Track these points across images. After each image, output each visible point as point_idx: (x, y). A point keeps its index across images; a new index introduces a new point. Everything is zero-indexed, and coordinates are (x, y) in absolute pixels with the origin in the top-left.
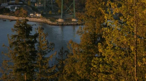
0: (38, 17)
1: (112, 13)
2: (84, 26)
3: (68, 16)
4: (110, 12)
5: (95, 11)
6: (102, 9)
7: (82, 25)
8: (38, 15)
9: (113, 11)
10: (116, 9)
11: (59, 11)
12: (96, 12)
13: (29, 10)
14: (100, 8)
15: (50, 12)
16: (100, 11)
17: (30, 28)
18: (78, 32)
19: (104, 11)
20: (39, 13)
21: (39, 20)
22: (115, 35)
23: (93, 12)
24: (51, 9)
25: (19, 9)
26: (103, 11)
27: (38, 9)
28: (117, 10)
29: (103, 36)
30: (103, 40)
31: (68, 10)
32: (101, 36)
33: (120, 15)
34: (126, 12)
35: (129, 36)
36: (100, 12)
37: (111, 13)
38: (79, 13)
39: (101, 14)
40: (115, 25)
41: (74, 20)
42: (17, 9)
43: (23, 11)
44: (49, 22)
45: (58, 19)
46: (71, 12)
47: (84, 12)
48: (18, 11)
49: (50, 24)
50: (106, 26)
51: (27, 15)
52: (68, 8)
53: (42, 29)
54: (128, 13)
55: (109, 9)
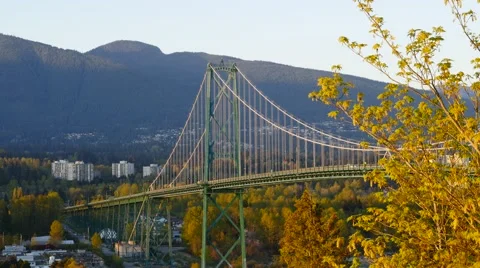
5: (310, 265)
6: (336, 262)
10: (381, 259)
13: (93, 265)
14: (327, 259)
19: (342, 266)
24: (167, 259)
25: (62, 265)
27: (125, 264)
28: (382, 265)
31: (225, 264)
42: (55, 263)
52: (224, 259)
55: (358, 261)
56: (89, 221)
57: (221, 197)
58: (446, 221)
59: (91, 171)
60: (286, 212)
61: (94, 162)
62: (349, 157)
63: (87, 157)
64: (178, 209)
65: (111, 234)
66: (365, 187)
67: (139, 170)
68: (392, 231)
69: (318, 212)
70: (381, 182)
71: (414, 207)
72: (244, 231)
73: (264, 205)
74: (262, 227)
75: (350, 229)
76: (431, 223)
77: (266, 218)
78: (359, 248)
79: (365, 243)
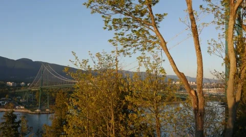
0: (22, 109)
1: (73, 105)
2: (54, 114)
3: (43, 108)
4: (71, 105)
7: (53, 113)
8: (22, 107)
11: (37, 104)
12: (63, 105)
13: (15, 104)
14: (65, 102)
15: (31, 105)
16: (65, 104)
17: (15, 117)
18: (50, 118)
20: (23, 106)
21: (23, 111)
22: (75, 119)
23: (60, 104)
24: (32, 103)
26: (67, 104)
27: (23, 104)
28: (75, 103)
29: (67, 120)
30: (67, 123)
31: (44, 103)
32: (65, 120)
33: (78, 106)
35: (84, 120)
38: (51, 106)
39: (66, 106)
40: (75, 113)
41: (47, 110)
43: (11, 105)
44: (30, 112)
45: (36, 109)
46: (45, 105)
47: (54, 104)
48: (7, 105)
49: (30, 113)
50: (68, 114)
51: (14, 107)
53: (24, 117)
54: (83, 105)
55: (71, 103)
56: (14, 95)
57: (44, 90)
58: (88, 95)
59: (15, 84)
60: (57, 93)
61: (17, 83)
62: (70, 83)
63: (15, 82)
64: (35, 92)
65: (20, 97)
66: (73, 88)
67: (26, 84)
68: (78, 97)
69: (64, 93)
70: (76, 88)
71: (82, 93)
72: (48, 97)
73: (53, 92)
74: (52, 96)
75: (70, 96)
76: (85, 95)
77: (53, 95)
78: (71, 100)
79: (72, 99)
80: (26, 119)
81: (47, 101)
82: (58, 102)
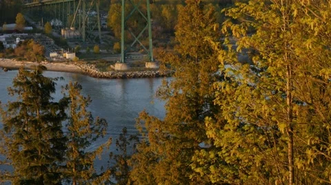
0: (69, 61)
1: (234, 48)
2: (172, 80)
3: (136, 57)
4: (230, 47)
5: (196, 43)
6: (213, 41)
7: (169, 76)
8: (67, 55)
9: (237, 44)
10: (244, 38)
11: (116, 46)
12: (199, 47)
13: (47, 44)
14: (207, 38)
15: (96, 48)
16: (208, 44)
17: (50, 87)
18: (159, 93)
19: (217, 43)
20: (71, 51)
21: (71, 66)
22: (244, 97)
23: (192, 46)
24: (97, 40)
25: (25, 43)
26: (214, 45)
27: (69, 43)
28: (245, 42)
29: (216, 102)
30: (216, 110)
31: (137, 43)
32: (211, 99)
33: (255, 52)
34: (267, 47)
35: (275, 100)
36: (208, 47)
37: (232, 48)
38: (161, 50)
39: (211, 51)
40: (242, 77)
41: (149, 65)
42: (20, 42)
43: (35, 47)
44: (94, 71)
45: (113, 63)
46: (143, 48)
47: (172, 46)
48: (22, 46)
49: (95, 76)
50: (221, 78)
51: (44, 55)
52: (137, 39)
53: (78, 87)
54: (270, 47)
55: (228, 39)
58: (289, 11)
60: (179, 7)
64: (104, 5)
65: (58, 23)
68: (252, 19)
69: (201, 7)
71: (268, 3)
72: (150, 20)
73: (164, 2)
74: (162, 18)
75: (223, 17)
76: (279, 13)
77: (166, 11)
78: (229, 30)
79: (234, 27)
80: (82, 94)
81: (146, 35)
82: (185, 38)
